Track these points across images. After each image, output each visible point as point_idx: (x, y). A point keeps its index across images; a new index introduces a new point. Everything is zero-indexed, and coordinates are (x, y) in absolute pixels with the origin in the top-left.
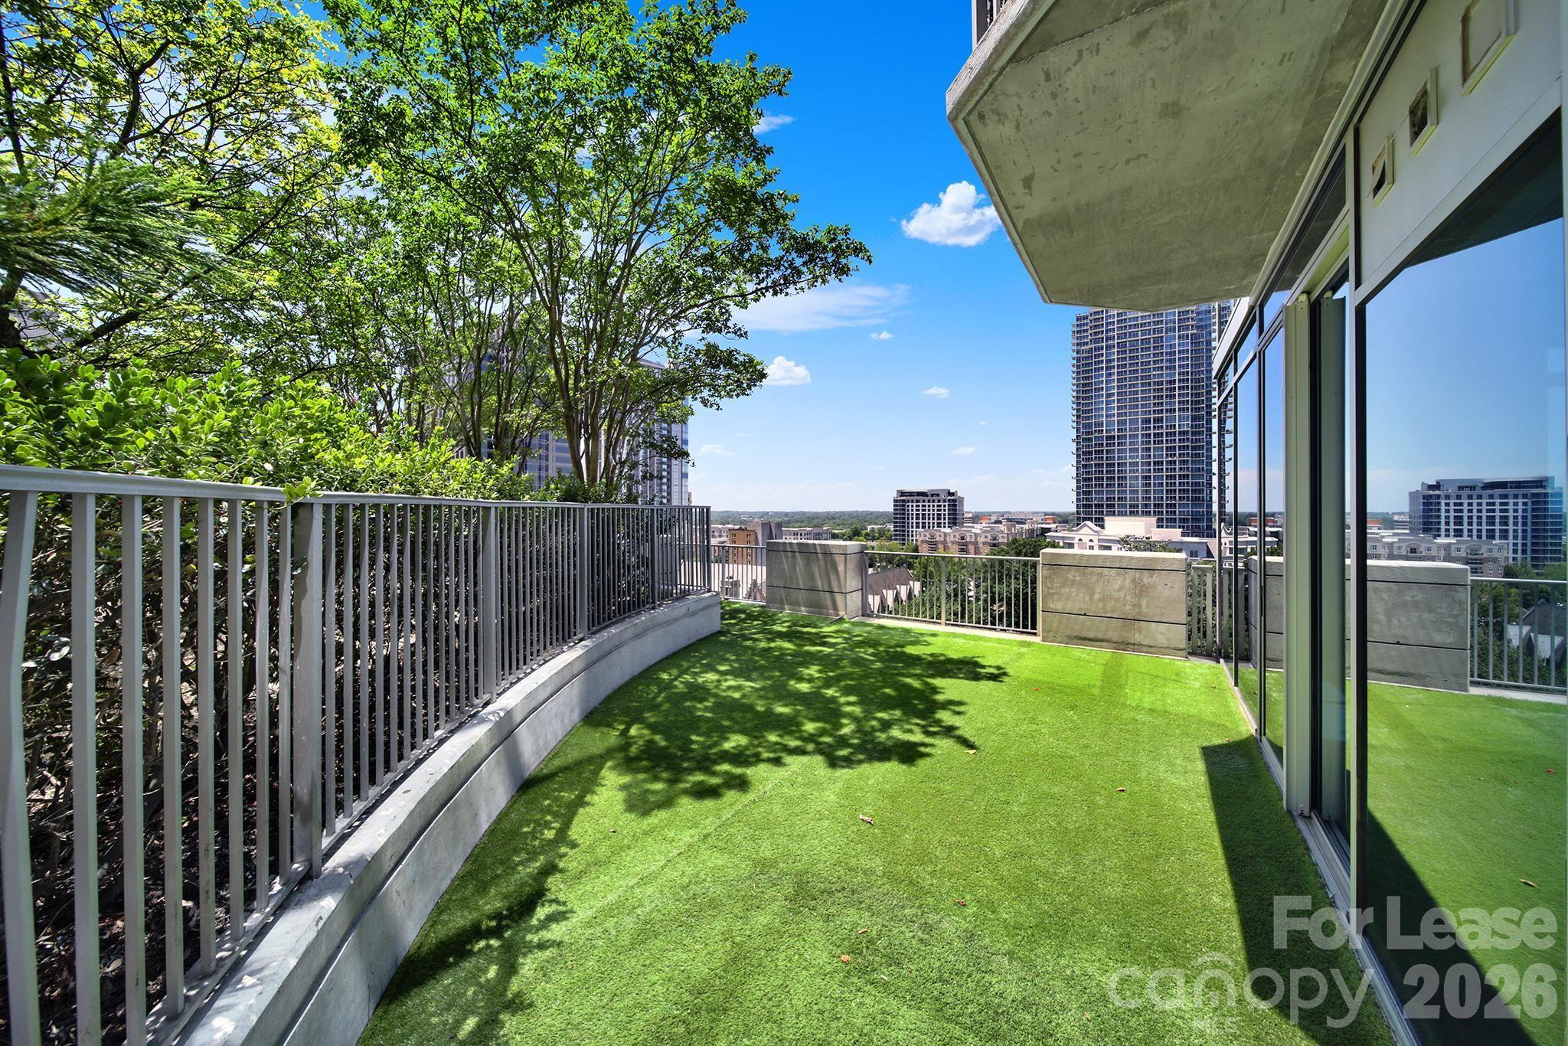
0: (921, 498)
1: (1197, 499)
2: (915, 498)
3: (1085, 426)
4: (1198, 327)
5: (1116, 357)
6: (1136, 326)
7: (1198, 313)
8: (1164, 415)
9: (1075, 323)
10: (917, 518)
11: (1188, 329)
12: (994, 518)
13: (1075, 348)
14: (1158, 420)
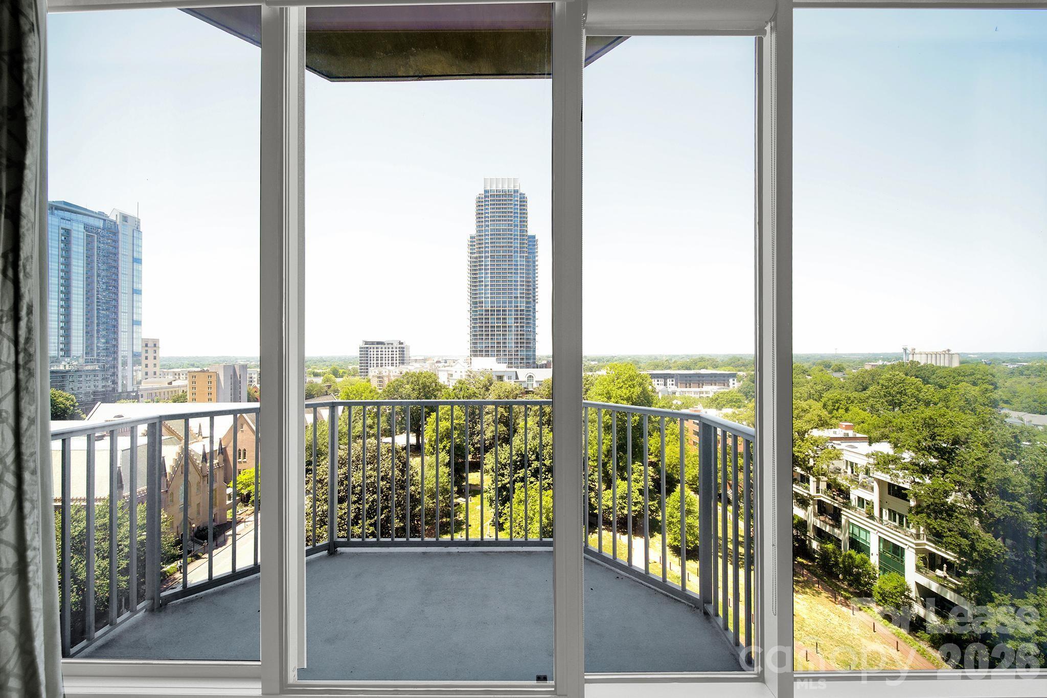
0: (380, 346)
1: (528, 347)
2: (375, 346)
3: (475, 303)
4: (529, 253)
5: (489, 263)
6: (500, 247)
7: (529, 245)
8: (513, 300)
9: (470, 240)
10: (377, 360)
11: (524, 253)
12: (436, 360)
13: (470, 255)
14: (510, 302)
